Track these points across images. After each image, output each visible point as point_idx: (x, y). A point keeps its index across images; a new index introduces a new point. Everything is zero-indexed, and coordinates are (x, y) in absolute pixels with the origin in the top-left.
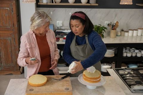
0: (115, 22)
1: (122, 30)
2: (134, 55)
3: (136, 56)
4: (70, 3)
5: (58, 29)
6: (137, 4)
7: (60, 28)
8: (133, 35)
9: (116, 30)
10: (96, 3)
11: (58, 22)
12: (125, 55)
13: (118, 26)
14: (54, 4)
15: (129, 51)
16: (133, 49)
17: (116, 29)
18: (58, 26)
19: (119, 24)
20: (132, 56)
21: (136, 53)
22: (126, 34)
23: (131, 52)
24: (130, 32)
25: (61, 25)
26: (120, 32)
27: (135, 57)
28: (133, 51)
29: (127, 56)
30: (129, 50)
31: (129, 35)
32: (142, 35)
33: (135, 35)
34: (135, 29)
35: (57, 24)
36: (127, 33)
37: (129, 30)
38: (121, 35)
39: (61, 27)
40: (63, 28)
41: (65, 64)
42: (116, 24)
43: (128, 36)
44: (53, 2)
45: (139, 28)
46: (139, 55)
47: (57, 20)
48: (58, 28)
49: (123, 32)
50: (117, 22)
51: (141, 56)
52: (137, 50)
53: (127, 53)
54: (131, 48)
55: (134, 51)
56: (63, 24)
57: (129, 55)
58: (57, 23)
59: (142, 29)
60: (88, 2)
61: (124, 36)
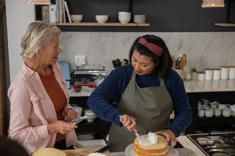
0: (181, 56)
1: (194, 70)
2: (218, 114)
3: (222, 115)
4: (99, 23)
5: (77, 70)
6: (216, 24)
7: (81, 69)
8: (213, 79)
9: (182, 69)
10: (146, 22)
11: (77, 57)
12: (201, 114)
13: (186, 61)
14: (70, 24)
15: (208, 108)
16: (215, 102)
17: (182, 67)
18: (78, 64)
19: (187, 59)
20: (214, 116)
21: (222, 110)
22: (201, 77)
23: (212, 108)
24: (208, 73)
25: (84, 63)
26: (191, 73)
27: (219, 117)
28: (215, 106)
29: (205, 116)
30: (209, 105)
31: (207, 79)
32: (228, 79)
33: (216, 77)
34: (216, 68)
35: (76, 61)
36: (202, 75)
37: (206, 69)
38: (191, 79)
39: (83, 65)
40: (87, 68)
41: (93, 136)
42: (182, 59)
43: (205, 80)
44: (67, 21)
45: (222, 65)
46: (226, 114)
47: (75, 54)
48: (78, 68)
49: (195, 74)
50: (185, 55)
51: (231, 116)
52: (223, 105)
53: (205, 110)
54: (212, 102)
55: (217, 107)
56: (86, 61)
57: (209, 114)
58: (76, 59)
59: (229, 67)
60: (132, 21)
61: (197, 80)
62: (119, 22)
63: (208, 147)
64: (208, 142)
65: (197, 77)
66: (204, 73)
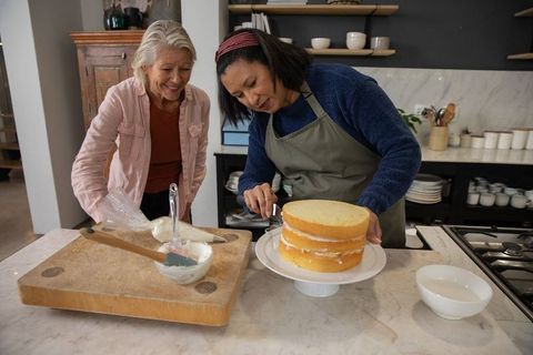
0: (445, 106)
1: (466, 132)
2: (503, 201)
3: (509, 205)
4: (316, 48)
6: (510, 57)
8: (497, 148)
9: (446, 126)
10: (390, 48)
12: (473, 199)
13: (454, 115)
15: (486, 191)
16: (499, 184)
17: (446, 124)
19: (456, 111)
20: (495, 205)
21: (511, 197)
22: (477, 142)
23: (494, 192)
26: (460, 136)
27: (505, 207)
29: (479, 204)
30: (488, 187)
31: (487, 147)
32: (524, 149)
33: (503, 145)
34: (505, 130)
36: (479, 139)
37: (487, 131)
38: (460, 146)
42: (447, 110)
43: (483, 148)
45: (516, 126)
46: (519, 202)
49: (467, 137)
50: (452, 105)
51: (527, 207)
52: (513, 189)
53: (480, 194)
54: (493, 183)
55: (503, 191)
57: (488, 201)
59: (529, 130)
60: (368, 46)
61: (470, 147)
62: (346, 47)
63: (489, 254)
64: (487, 244)
65: (471, 142)
66: (482, 137)
